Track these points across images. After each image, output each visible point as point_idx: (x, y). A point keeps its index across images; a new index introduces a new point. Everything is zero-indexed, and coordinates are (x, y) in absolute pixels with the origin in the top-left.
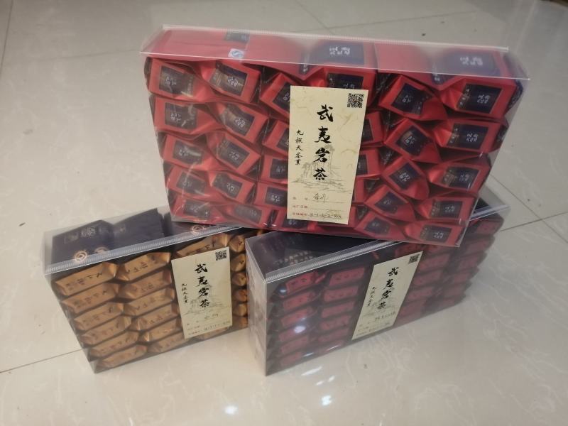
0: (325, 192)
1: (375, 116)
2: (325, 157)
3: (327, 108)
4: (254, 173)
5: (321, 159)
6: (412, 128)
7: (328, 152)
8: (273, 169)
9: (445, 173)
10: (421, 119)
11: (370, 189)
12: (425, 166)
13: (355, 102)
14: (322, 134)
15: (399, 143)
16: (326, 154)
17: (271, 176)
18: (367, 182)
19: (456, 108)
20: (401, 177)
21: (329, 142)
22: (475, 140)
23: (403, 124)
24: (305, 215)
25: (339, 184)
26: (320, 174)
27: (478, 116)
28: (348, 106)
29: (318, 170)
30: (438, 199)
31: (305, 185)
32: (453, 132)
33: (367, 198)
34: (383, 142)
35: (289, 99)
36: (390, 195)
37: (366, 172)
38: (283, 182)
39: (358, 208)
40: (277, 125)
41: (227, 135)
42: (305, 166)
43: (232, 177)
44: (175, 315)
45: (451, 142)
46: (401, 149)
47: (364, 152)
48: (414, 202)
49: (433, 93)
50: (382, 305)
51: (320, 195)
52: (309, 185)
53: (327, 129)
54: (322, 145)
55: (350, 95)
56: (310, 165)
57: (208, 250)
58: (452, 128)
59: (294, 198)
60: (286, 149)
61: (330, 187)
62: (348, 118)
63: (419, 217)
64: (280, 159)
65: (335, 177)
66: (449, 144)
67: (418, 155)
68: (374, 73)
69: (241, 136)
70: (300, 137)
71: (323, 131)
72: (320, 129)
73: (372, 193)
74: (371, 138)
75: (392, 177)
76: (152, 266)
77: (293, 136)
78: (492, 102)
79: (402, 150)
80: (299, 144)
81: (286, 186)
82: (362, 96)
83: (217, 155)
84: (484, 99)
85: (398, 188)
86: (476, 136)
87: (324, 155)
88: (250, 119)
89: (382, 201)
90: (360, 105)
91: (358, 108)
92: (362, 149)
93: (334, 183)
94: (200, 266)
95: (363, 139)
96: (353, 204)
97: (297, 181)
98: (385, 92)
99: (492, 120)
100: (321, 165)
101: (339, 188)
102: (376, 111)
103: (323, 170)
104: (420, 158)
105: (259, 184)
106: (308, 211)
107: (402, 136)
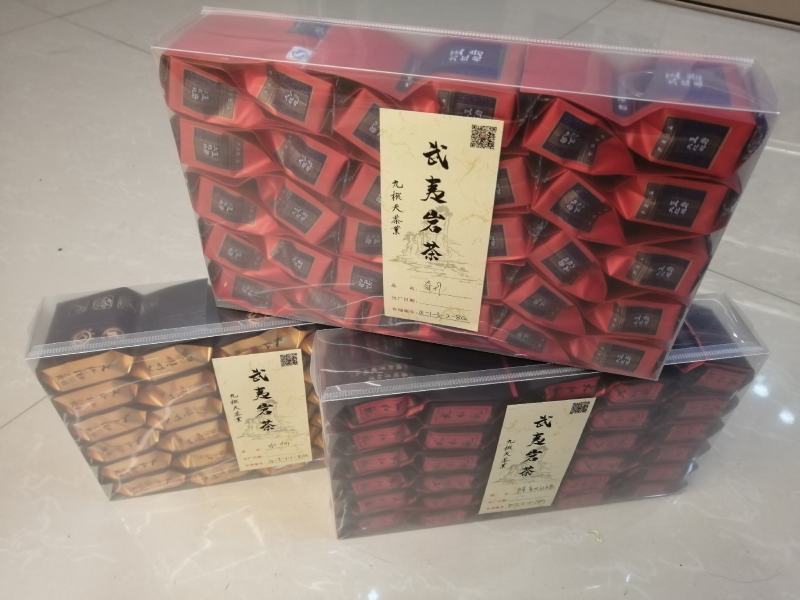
0: (440, 279)
1: (516, 165)
2: (438, 225)
3: (439, 147)
4: (331, 242)
5: (432, 227)
6: (577, 187)
7: (442, 217)
8: (359, 240)
9: (634, 261)
10: (593, 173)
11: (511, 279)
12: (601, 249)
13: (482, 139)
14: (432, 189)
15: (556, 209)
16: (440, 220)
17: (358, 250)
18: (506, 268)
19: (651, 158)
20: (561, 264)
21: (443, 202)
22: (683, 211)
23: (563, 179)
24: (412, 312)
25: (462, 269)
26: (431, 250)
27: (689, 172)
28: (472, 145)
29: (428, 245)
30: (621, 302)
31: (408, 267)
32: (646, 196)
33: (509, 293)
34: (530, 206)
35: (378, 131)
36: (542, 292)
37: (503, 252)
38: (377, 260)
39: (493, 308)
40: (363, 171)
41: (288, 183)
42: (407, 237)
43: (299, 247)
44: (222, 436)
45: (643, 212)
46: (560, 219)
47: (499, 222)
48: (584, 305)
49: (612, 129)
50: (528, 471)
51: (434, 284)
52: (414, 267)
53: (438, 181)
54: (433, 205)
55: (474, 127)
56: (415, 236)
57: (269, 350)
58: (645, 189)
59: (394, 286)
60: (378, 209)
61: (448, 272)
62: (473, 165)
63: (591, 329)
64: (370, 224)
65: (455, 258)
66: (639, 215)
67: (589, 231)
68: (514, 93)
69: (309, 185)
70: (398, 190)
71: (433, 184)
72: (428, 180)
73: (514, 287)
74: (511, 199)
75: (546, 262)
76: (183, 364)
77: (386, 189)
78: (712, 150)
79: (560, 221)
80: (397, 201)
81: (380, 266)
82: (494, 129)
83: (275, 212)
84: (698, 143)
85: (556, 281)
86: (685, 205)
87: (436, 222)
88: (320, 159)
89: (530, 299)
90: (491, 145)
91: (487, 150)
92: (496, 215)
93: (453, 266)
94: (257, 373)
95: (498, 201)
96: (484, 301)
97: (395, 260)
98: (532, 124)
99: (714, 180)
100: (432, 237)
101: (462, 275)
102: (516, 156)
103: (435, 245)
104: (592, 236)
105: (340, 261)
106: (416, 307)
107: (560, 199)
